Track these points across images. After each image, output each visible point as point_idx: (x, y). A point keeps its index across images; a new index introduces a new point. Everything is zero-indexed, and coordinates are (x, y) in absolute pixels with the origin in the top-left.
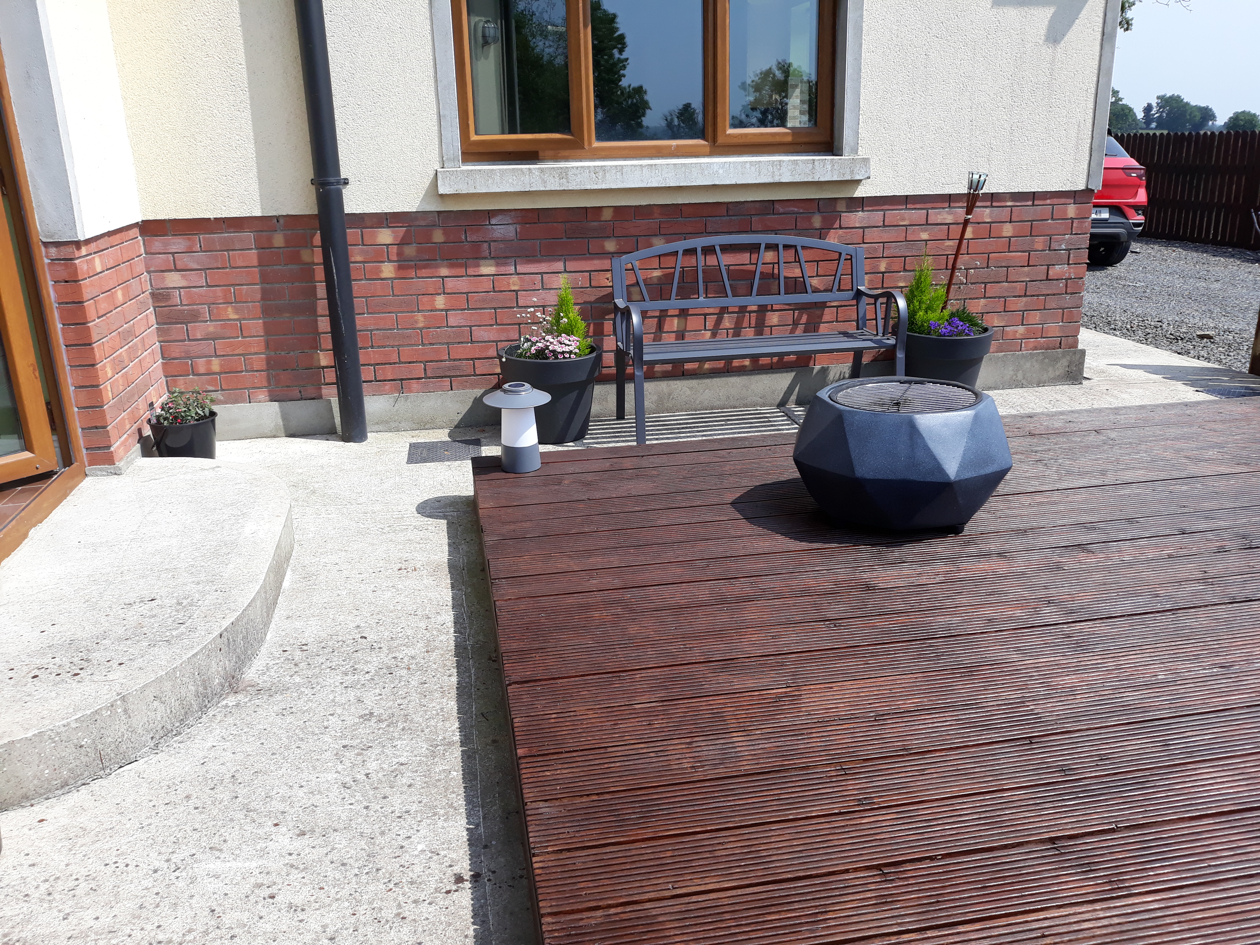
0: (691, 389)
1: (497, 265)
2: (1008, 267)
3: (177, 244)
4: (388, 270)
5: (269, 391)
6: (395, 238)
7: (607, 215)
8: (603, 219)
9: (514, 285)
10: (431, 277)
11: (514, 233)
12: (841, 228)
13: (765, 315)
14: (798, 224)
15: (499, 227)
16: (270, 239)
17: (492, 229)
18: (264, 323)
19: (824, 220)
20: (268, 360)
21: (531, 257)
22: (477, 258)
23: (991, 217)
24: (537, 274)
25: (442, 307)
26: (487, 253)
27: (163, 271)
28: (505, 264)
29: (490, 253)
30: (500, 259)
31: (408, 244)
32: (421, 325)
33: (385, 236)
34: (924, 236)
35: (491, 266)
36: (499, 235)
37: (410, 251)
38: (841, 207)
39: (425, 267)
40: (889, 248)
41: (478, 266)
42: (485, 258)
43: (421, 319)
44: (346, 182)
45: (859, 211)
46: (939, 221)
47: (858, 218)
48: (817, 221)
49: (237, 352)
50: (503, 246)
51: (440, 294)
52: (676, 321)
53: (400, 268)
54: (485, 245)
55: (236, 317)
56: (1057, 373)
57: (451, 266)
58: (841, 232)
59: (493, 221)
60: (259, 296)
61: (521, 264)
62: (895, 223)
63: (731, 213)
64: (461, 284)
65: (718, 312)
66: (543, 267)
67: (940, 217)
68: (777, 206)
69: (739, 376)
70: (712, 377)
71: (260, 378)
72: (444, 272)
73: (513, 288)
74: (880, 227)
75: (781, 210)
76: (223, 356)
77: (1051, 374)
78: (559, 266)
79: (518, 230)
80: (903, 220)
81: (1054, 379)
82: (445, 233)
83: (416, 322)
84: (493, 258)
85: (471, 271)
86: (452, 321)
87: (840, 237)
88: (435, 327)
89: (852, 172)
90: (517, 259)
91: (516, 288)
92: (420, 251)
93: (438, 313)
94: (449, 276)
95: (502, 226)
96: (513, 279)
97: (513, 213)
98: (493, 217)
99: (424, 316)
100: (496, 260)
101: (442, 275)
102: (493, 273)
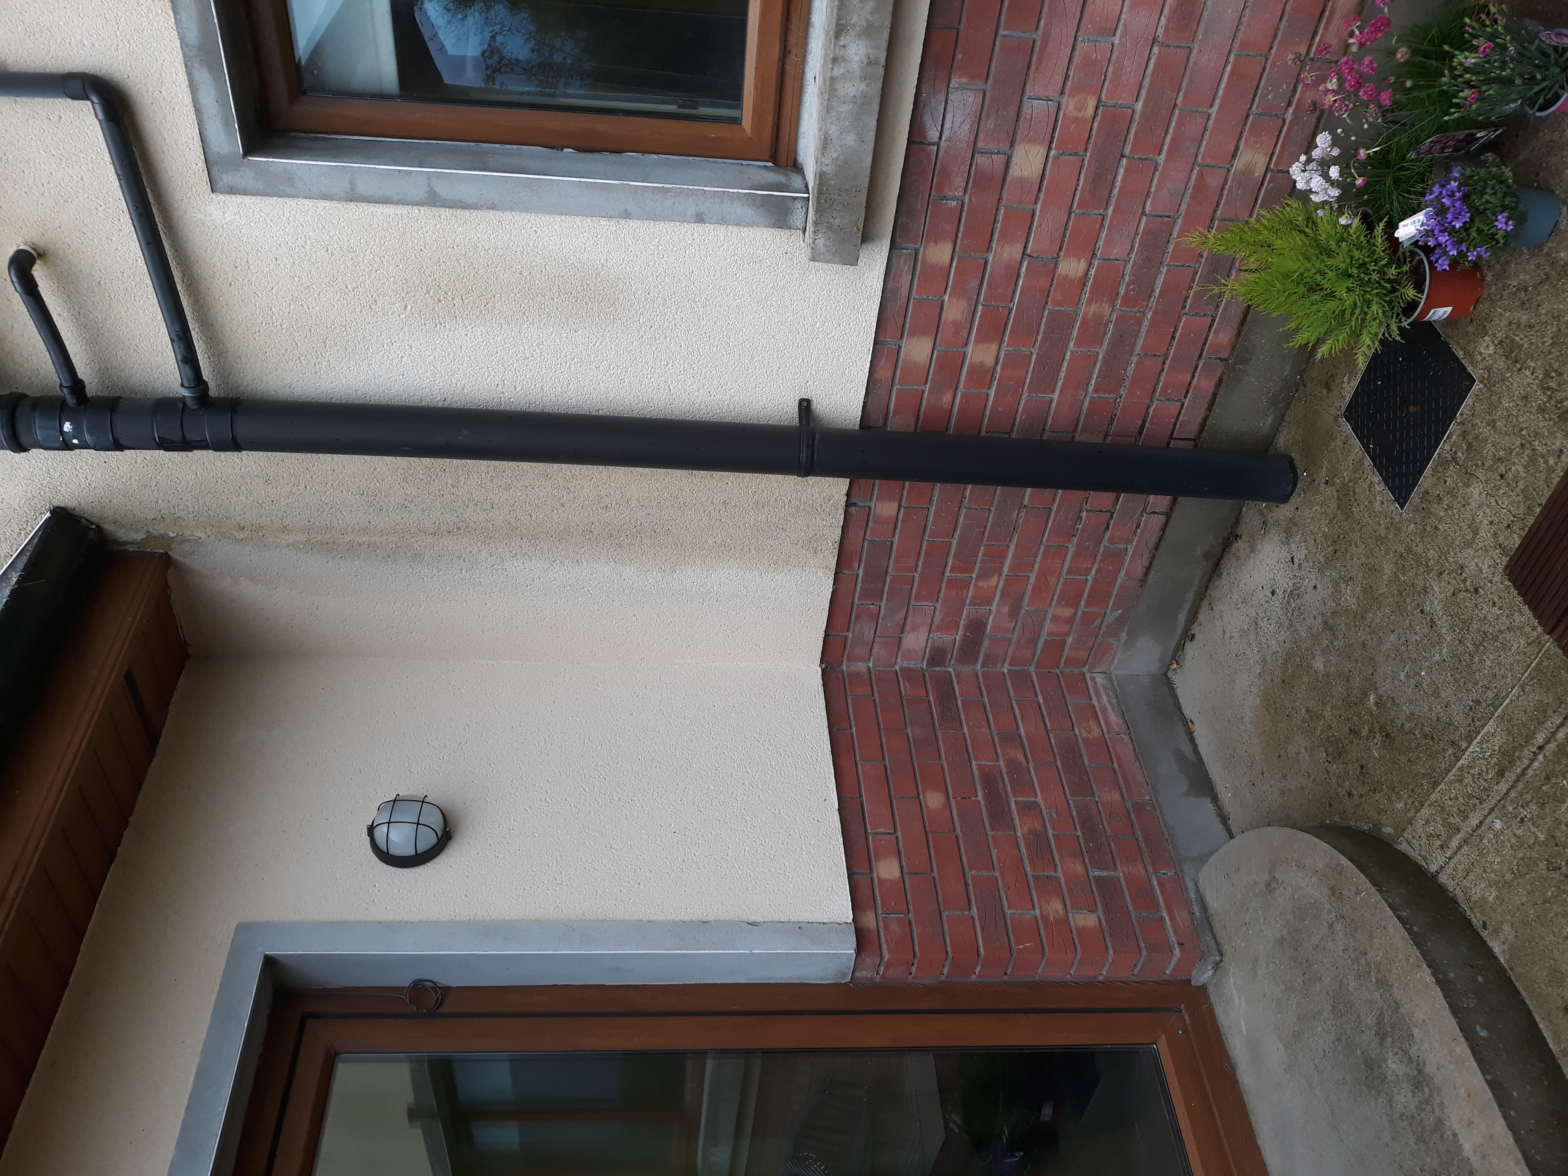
4: (984, 353)
6: (923, 331)
9: (1084, 107)
11: (967, 92)
15: (947, 125)
17: (949, 139)
22: (1003, 183)
25: (1083, 265)
26: (997, 160)
29: (999, 152)
31: (941, 308)
32: (1106, 309)
33: (917, 347)
35: (1025, 155)
36: (966, 127)
37: (955, 309)
42: (1007, 164)
43: (1093, 308)
44: (805, 406)
50: (991, 123)
51: (1056, 266)
54: (979, 159)
57: (1006, 236)
59: (933, 134)
61: (1041, 85)
64: (1048, 222)
72: (1013, 251)
73: (1090, 111)
79: (964, 82)
82: (938, 237)
83: (1098, 317)
84: (1012, 147)
85: (1026, 200)
86: (1117, 252)
90: (1029, 92)
91: (1092, 103)
92: (958, 293)
93: (1093, 272)
94: (1027, 241)
95: (949, 117)
96: (1071, 107)
97: (925, 88)
98: (923, 134)
99: (1090, 301)
100: (1019, 137)
101: (1019, 256)
102: (1043, 151)
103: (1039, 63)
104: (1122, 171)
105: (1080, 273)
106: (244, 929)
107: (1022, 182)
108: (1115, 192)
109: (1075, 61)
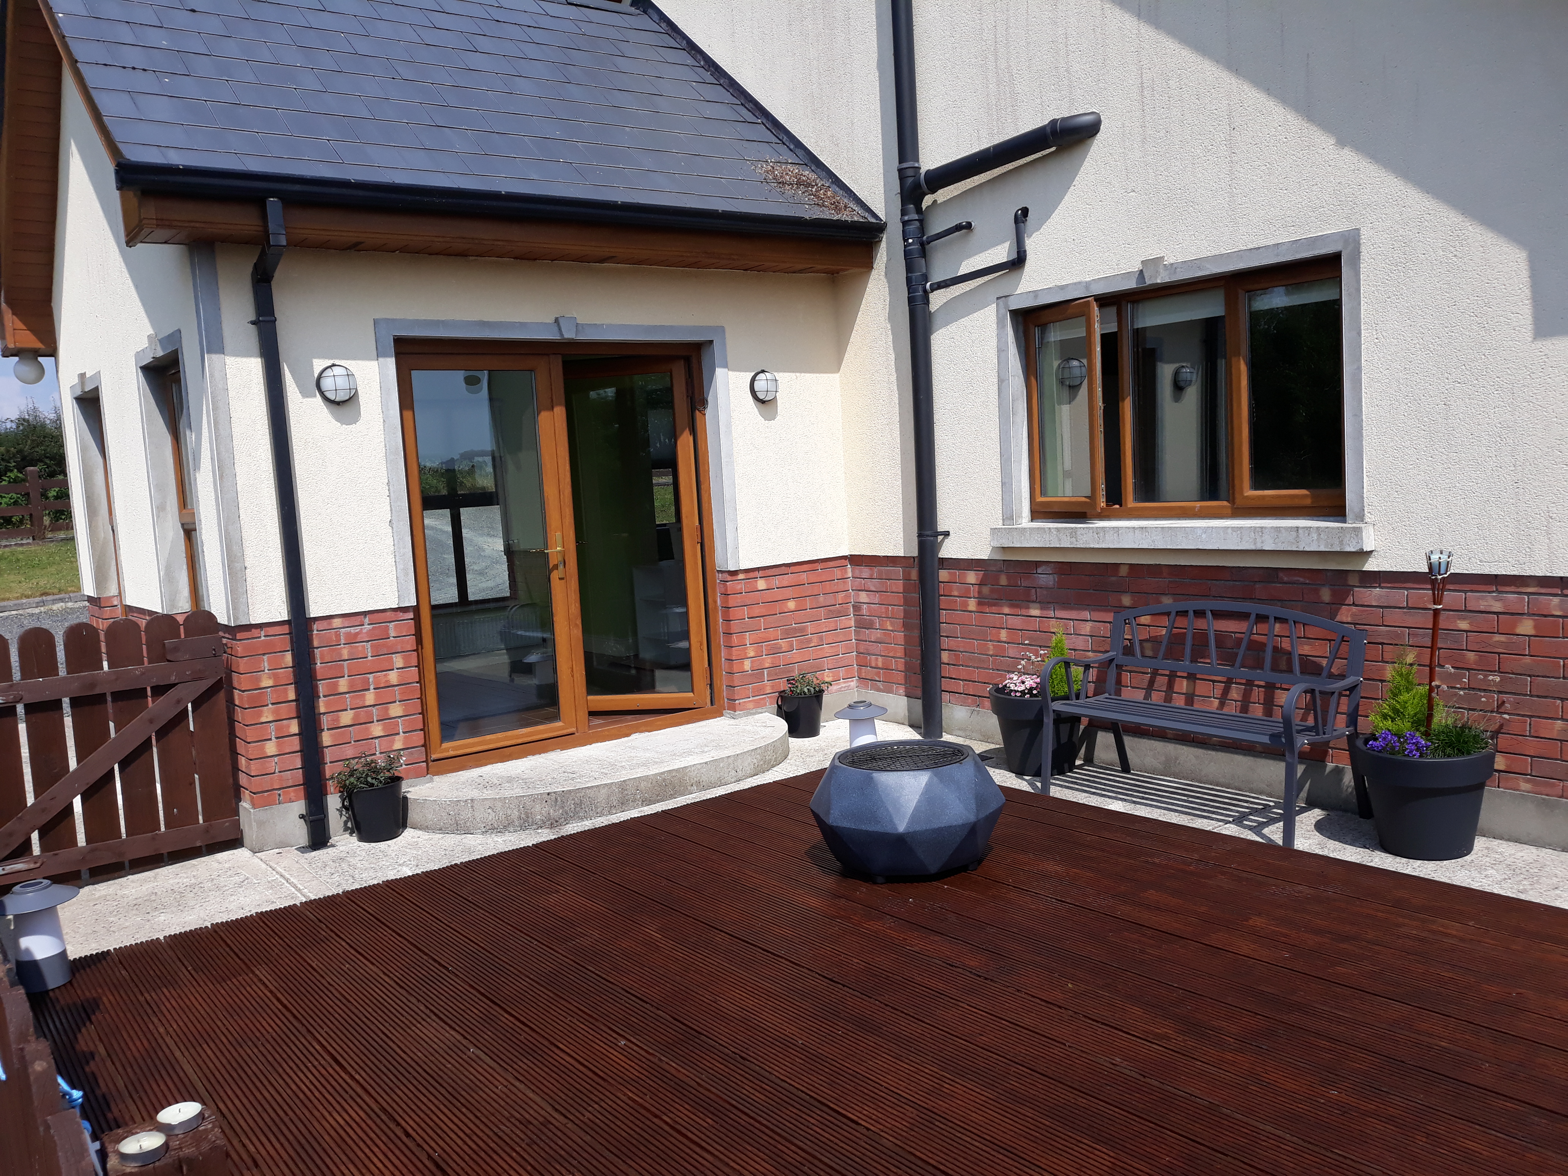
0: (1197, 757)
1: (1041, 609)
3: (865, 572)
4: (972, 604)
5: (906, 688)
6: (977, 579)
7: (1124, 571)
8: (1120, 575)
9: (1054, 627)
10: (999, 614)
11: (1054, 583)
12: (1354, 604)
13: (1274, 692)
14: (1306, 596)
15: (1042, 576)
16: (909, 574)
17: (1038, 577)
18: (905, 635)
19: (1334, 593)
20: (906, 663)
21: (1065, 605)
22: (1027, 601)
24: (1070, 619)
25: (1004, 639)
26: (1034, 597)
27: (859, 590)
28: (1048, 609)
29: (1036, 597)
30: (1044, 604)
31: (986, 585)
32: (991, 653)
33: (972, 577)
34: (1464, 625)
35: (1036, 609)
36: (1043, 583)
37: (986, 590)
38: (1353, 580)
39: (995, 605)
40: (1416, 635)
41: (1028, 608)
42: (1033, 602)
43: (991, 647)
44: (947, 534)
45: (1376, 587)
47: (1375, 594)
48: (1326, 595)
49: (890, 655)
50: (1045, 592)
51: (1004, 629)
52: (1185, 682)
53: (979, 604)
54: (1033, 590)
55: (891, 628)
57: (1012, 606)
58: (1354, 608)
59: (1040, 571)
60: (902, 615)
61: (1058, 610)
62: (1421, 606)
64: (1016, 622)
65: (1225, 680)
66: (1073, 614)
67: (1483, 603)
68: (1281, 574)
69: (1245, 755)
70: (1217, 750)
71: (900, 677)
72: (1006, 610)
74: (1403, 608)
75: (1285, 579)
76: (884, 656)
78: (1087, 615)
79: (1057, 580)
82: (1008, 579)
83: (989, 650)
84: (1039, 602)
85: (1024, 612)
86: (1010, 652)
87: (1353, 615)
88: (1000, 656)
92: (992, 591)
95: (1045, 576)
99: (993, 645)
106: (721, 330)
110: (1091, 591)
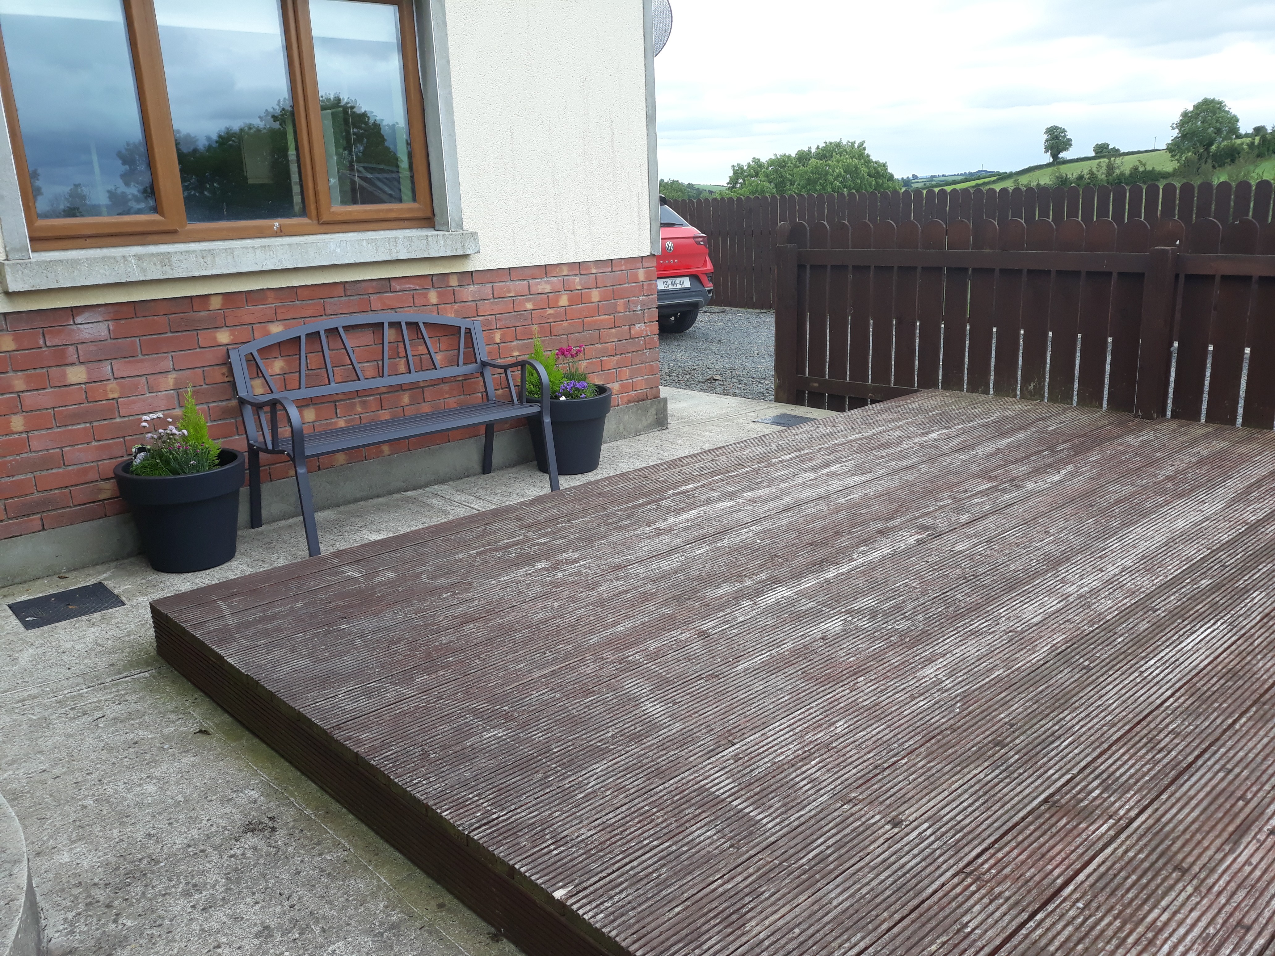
1: (89, 370)
2: (599, 330)
7: (216, 304)
8: (211, 308)
9: (113, 392)
11: (107, 332)
12: (456, 302)
14: (416, 301)
15: (86, 326)
17: (79, 329)
19: (440, 295)
21: (131, 358)
22: (61, 366)
23: (581, 285)
24: (141, 375)
25: (21, 428)
26: (74, 358)
28: (99, 369)
29: (78, 358)
30: (91, 362)
34: (529, 306)
35: (80, 372)
36: (87, 336)
38: (454, 282)
40: (501, 320)
42: (72, 364)
45: (470, 285)
46: (540, 291)
47: (470, 292)
48: (433, 297)
50: (93, 348)
51: (16, 413)
54: (72, 349)
56: (649, 421)
57: (27, 377)
58: (456, 306)
59: (79, 320)
61: (119, 366)
62: (503, 295)
63: (349, 293)
64: (44, 399)
66: (147, 368)
67: (540, 287)
68: (393, 283)
72: (20, 386)
73: (111, 396)
74: (490, 299)
75: (398, 288)
77: (645, 423)
78: (166, 364)
79: (111, 328)
80: (510, 291)
81: (647, 427)
84: (81, 363)
85: (55, 381)
86: (35, 444)
87: (456, 312)
88: (13, 455)
89: (463, 246)
90: (114, 362)
91: (116, 395)
93: (16, 436)
94: (27, 391)
95: (91, 325)
96: (111, 386)
97: (103, 309)
98: (78, 314)
100: (87, 365)
101: (17, 389)
102: (84, 381)
103: (129, 362)
104: (83, 426)
105: (15, 430)
107: (64, 375)
108: (70, 428)
109: (133, 379)
110: (169, 335)
